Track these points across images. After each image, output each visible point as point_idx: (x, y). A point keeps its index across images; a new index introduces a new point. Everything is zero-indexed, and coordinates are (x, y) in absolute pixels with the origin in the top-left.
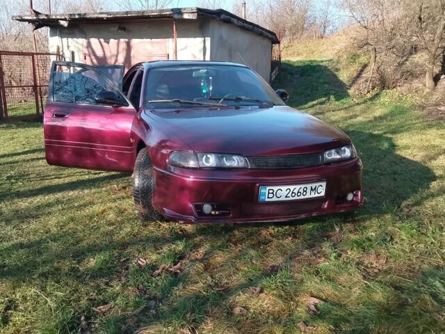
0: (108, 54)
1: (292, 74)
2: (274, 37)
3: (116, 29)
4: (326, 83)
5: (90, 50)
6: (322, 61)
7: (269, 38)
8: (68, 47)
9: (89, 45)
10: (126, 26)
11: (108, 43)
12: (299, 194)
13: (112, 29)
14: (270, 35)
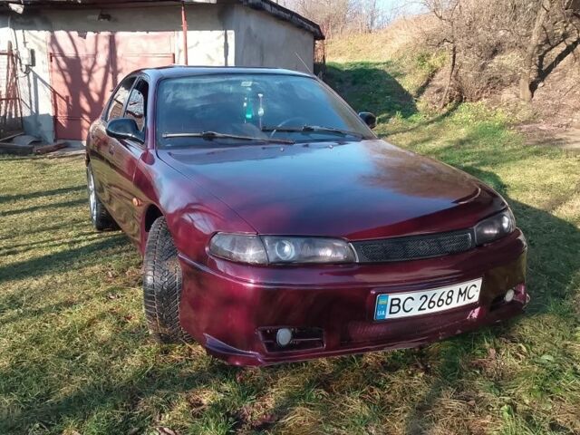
0: (82, 54)
1: (341, 81)
2: (317, 31)
3: (96, 17)
4: (388, 94)
5: (55, 48)
6: (378, 64)
7: (312, 32)
8: (25, 43)
9: (54, 40)
10: (110, 13)
11: (85, 38)
12: (440, 303)
13: (90, 17)
14: (312, 29)
